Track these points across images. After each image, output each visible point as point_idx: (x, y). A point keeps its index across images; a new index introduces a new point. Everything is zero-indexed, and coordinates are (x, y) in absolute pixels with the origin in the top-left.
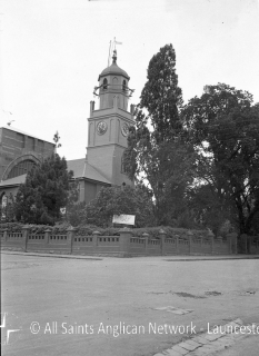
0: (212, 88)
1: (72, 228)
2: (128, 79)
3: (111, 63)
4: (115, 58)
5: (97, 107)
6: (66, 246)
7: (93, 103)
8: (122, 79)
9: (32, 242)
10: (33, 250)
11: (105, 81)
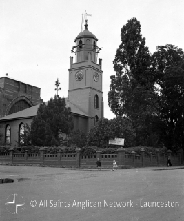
0: (162, 47)
1: (79, 149)
2: (97, 40)
3: (84, 29)
4: (86, 26)
5: (75, 61)
6: (75, 162)
7: (72, 58)
8: (93, 40)
9: (47, 159)
10: (49, 166)
11: (81, 42)
